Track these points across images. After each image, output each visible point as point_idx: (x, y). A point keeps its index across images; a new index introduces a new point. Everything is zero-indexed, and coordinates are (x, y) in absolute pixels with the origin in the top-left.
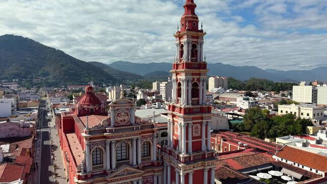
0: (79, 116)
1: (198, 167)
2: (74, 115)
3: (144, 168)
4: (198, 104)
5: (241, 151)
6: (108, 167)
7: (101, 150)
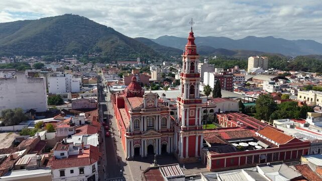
0: (127, 97)
1: (192, 134)
2: (124, 96)
3: (162, 132)
4: (194, 98)
5: (238, 127)
6: (142, 130)
7: (139, 121)
